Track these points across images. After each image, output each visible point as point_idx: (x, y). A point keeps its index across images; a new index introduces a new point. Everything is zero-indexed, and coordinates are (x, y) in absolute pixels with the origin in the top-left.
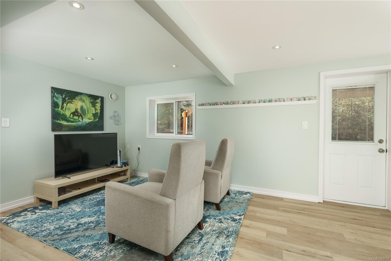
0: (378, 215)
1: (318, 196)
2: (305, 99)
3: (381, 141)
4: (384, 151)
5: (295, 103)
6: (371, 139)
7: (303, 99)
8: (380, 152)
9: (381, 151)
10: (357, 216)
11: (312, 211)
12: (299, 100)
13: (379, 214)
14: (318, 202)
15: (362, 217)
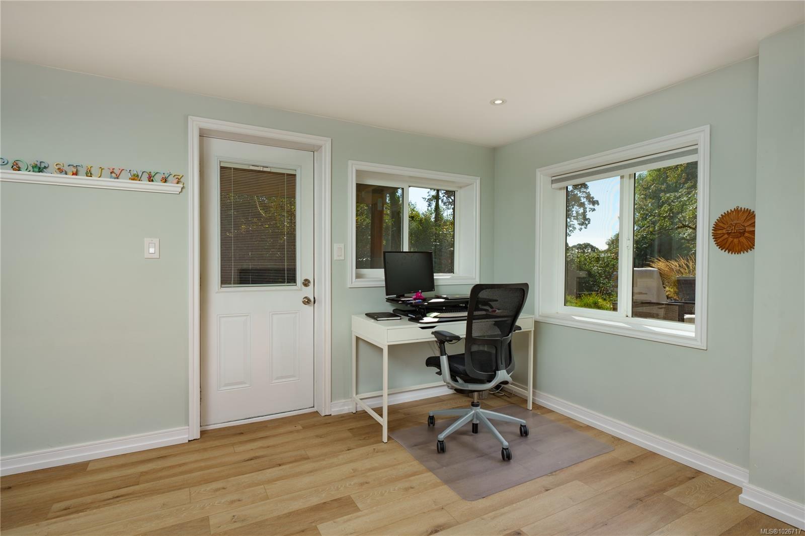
0: (298, 431)
1: (188, 425)
2: (151, 179)
3: (306, 283)
4: (310, 301)
5: (124, 183)
6: (292, 279)
7: (146, 176)
8: (304, 303)
9: (307, 301)
10: (262, 448)
11: (160, 474)
12: (135, 177)
13: (299, 427)
14: (187, 441)
15: (268, 447)
